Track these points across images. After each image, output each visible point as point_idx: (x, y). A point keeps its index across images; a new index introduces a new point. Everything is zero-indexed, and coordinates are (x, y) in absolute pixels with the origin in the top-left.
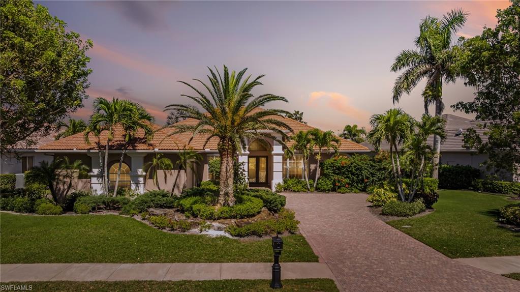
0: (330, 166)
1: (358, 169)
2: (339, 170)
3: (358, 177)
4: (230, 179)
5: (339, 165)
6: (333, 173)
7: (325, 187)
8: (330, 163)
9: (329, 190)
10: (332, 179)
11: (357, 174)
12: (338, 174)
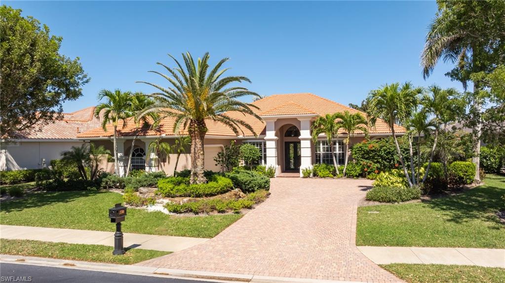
0: (358, 150)
1: (389, 153)
2: (367, 154)
3: (390, 162)
4: (199, 160)
5: (367, 148)
6: (362, 158)
7: (353, 172)
8: (358, 147)
9: (356, 176)
10: (361, 164)
11: (388, 158)
12: (366, 159)
